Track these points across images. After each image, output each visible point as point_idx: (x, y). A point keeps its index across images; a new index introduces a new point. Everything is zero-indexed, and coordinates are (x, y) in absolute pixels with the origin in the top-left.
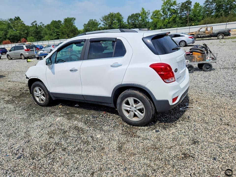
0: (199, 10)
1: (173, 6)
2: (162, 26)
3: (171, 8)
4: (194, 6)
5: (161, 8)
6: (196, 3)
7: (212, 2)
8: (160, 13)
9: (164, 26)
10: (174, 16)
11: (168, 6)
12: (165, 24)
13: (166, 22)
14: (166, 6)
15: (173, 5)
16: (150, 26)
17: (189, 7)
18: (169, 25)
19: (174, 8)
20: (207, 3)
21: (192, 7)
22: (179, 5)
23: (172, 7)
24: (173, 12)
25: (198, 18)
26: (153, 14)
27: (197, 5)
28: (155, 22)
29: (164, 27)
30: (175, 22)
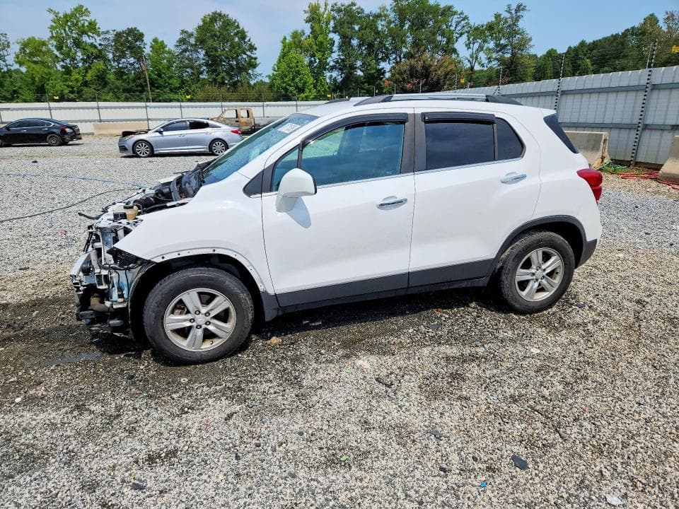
0: (168, 61)
1: (89, 36)
2: (66, 91)
3: (84, 40)
4: (151, 47)
5: (50, 35)
6: (155, 40)
7: (196, 45)
8: (49, 51)
9: (70, 92)
10: (99, 65)
11: (71, 33)
12: (73, 88)
13: (77, 80)
14: (65, 30)
15: (90, 34)
16: (20, 88)
17: (140, 47)
18: (87, 91)
19: (95, 43)
20: (184, 47)
21: (147, 50)
22: (108, 36)
23: (85, 38)
24: (92, 54)
25: (170, 81)
26: (23, 48)
27: (159, 46)
28: (39, 76)
29: (72, 96)
30: (105, 84)
